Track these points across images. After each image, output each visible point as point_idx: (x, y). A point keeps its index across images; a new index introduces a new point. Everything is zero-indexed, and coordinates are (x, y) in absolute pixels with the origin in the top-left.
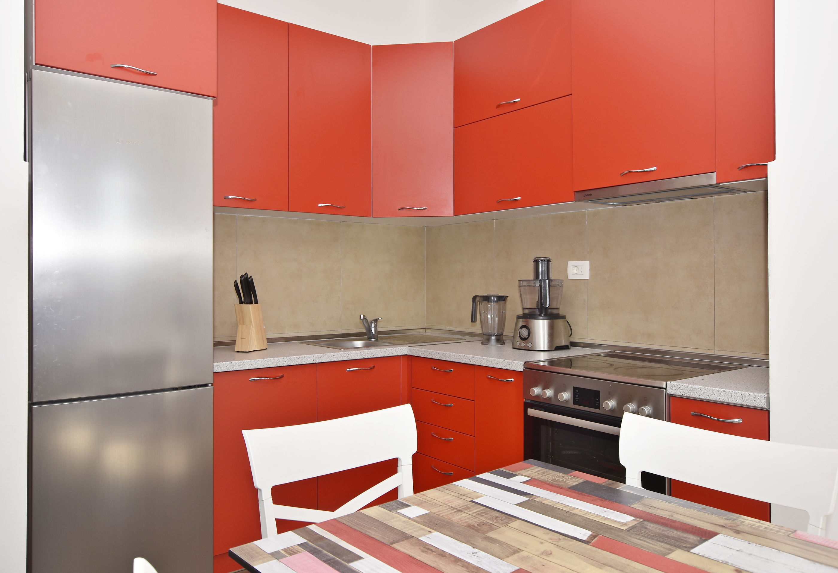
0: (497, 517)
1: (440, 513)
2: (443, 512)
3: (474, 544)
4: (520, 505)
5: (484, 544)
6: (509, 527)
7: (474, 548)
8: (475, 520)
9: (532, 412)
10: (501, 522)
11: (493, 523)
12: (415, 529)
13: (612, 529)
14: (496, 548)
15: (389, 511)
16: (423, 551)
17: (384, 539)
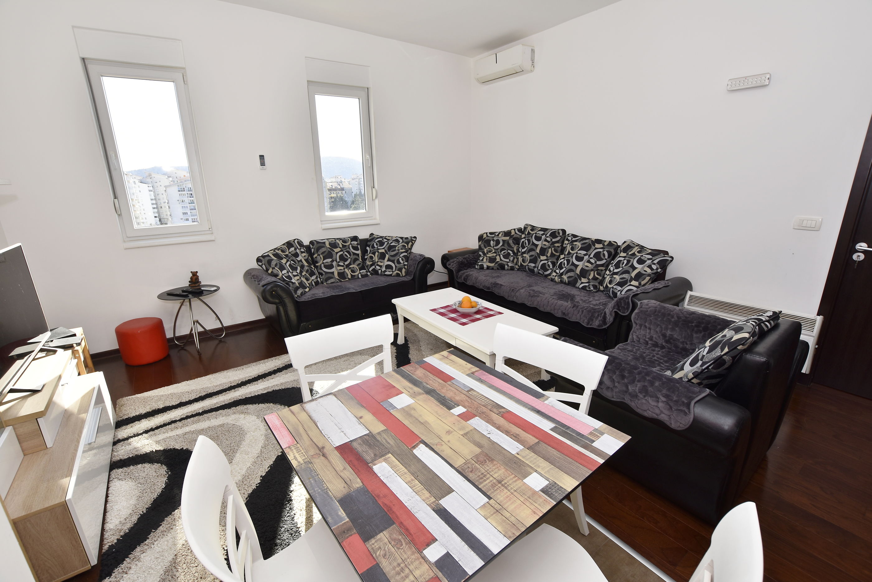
0: (471, 472)
1: (514, 480)
2: (513, 481)
3: (489, 441)
4: (450, 490)
5: (484, 442)
6: (465, 459)
7: (489, 438)
8: (488, 468)
10: (469, 465)
11: (475, 463)
12: (528, 457)
14: (477, 438)
15: (555, 483)
16: (518, 435)
17: (545, 447)
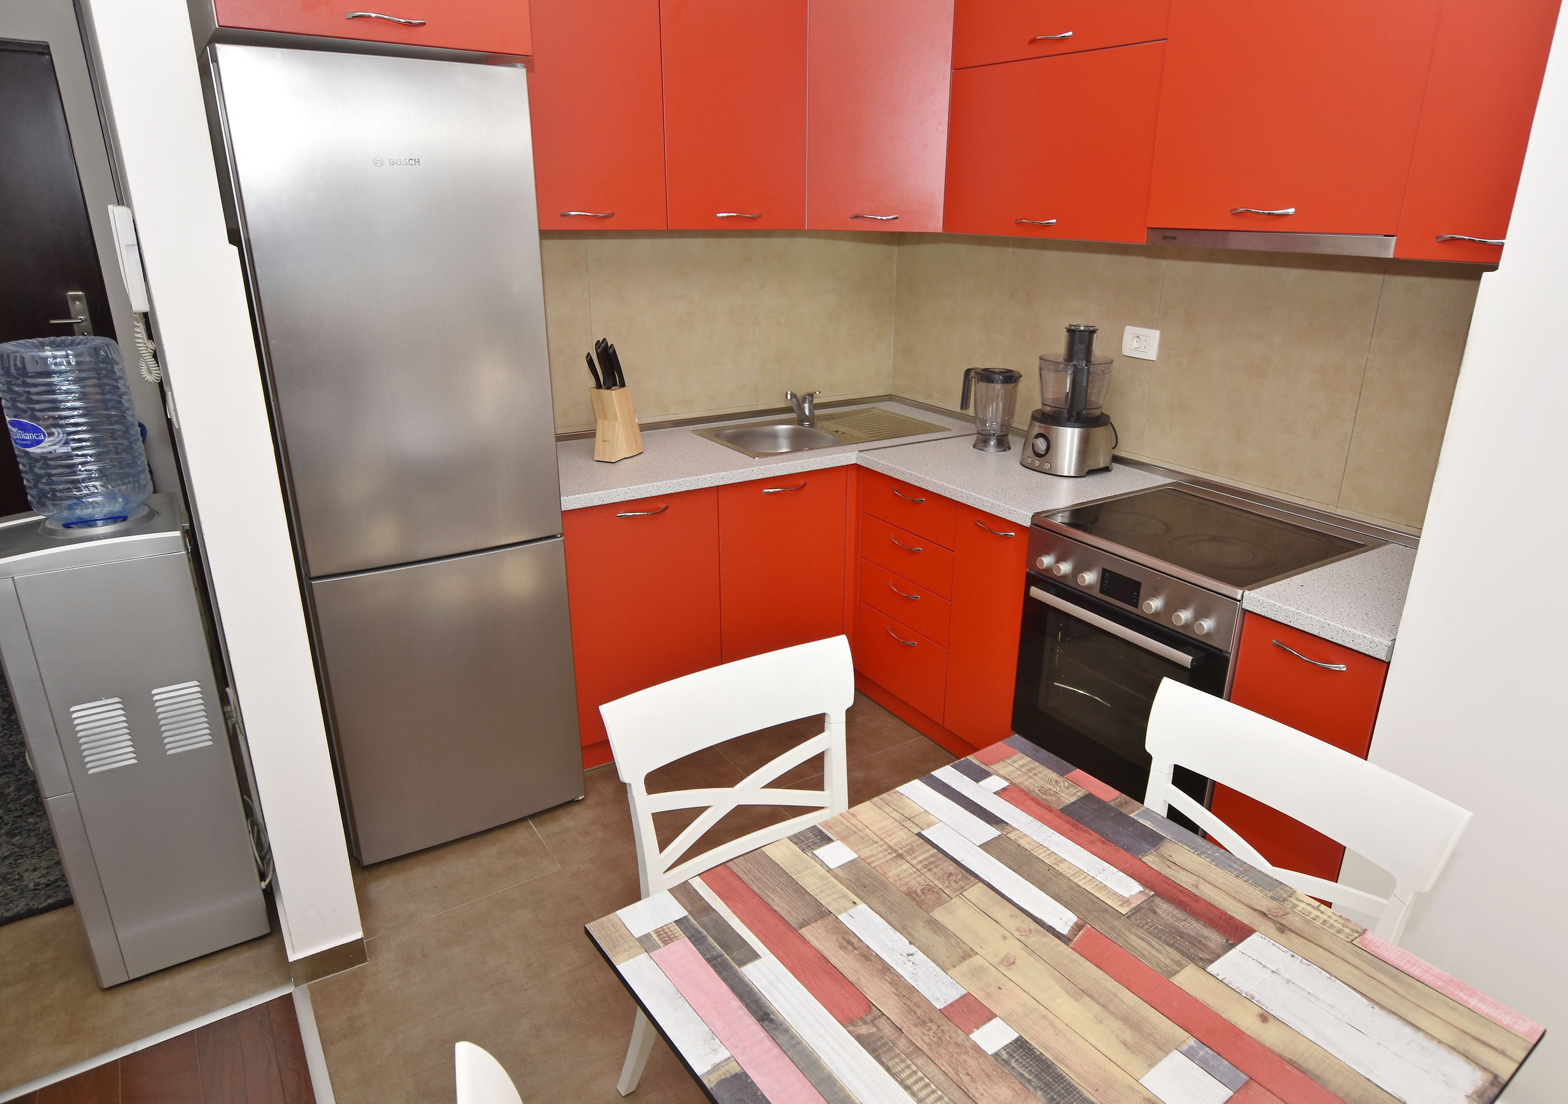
0: (950, 874)
1: (873, 859)
2: (876, 857)
3: (912, 935)
4: (986, 847)
5: (924, 933)
6: (963, 898)
7: (910, 943)
8: (919, 879)
9: (1036, 592)
10: (954, 885)
11: (943, 889)
12: (835, 896)
13: (1106, 911)
14: (940, 945)
15: (803, 850)
16: (842, 947)
17: (791, 915)
